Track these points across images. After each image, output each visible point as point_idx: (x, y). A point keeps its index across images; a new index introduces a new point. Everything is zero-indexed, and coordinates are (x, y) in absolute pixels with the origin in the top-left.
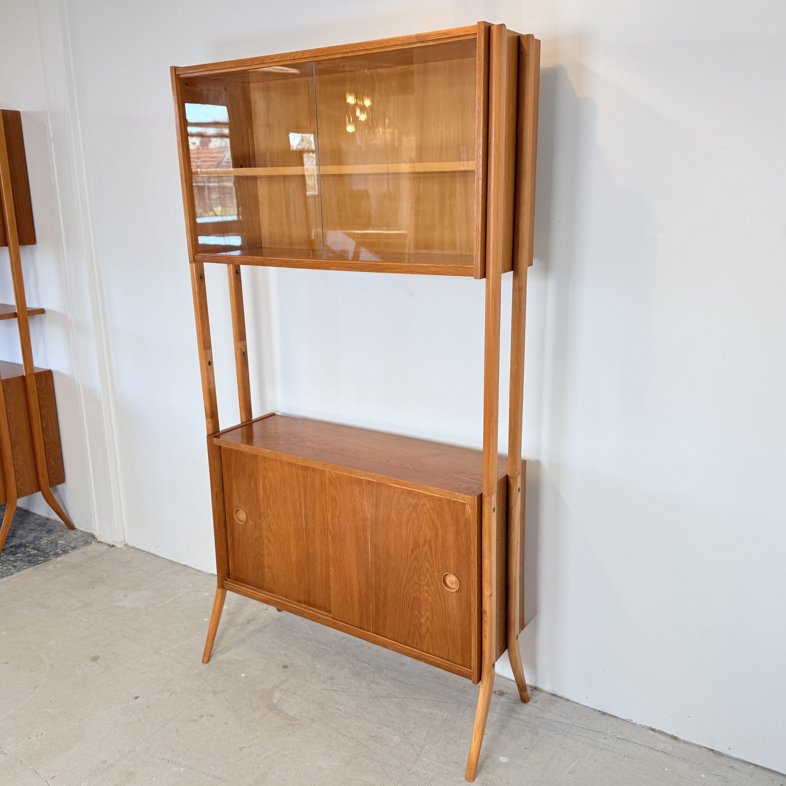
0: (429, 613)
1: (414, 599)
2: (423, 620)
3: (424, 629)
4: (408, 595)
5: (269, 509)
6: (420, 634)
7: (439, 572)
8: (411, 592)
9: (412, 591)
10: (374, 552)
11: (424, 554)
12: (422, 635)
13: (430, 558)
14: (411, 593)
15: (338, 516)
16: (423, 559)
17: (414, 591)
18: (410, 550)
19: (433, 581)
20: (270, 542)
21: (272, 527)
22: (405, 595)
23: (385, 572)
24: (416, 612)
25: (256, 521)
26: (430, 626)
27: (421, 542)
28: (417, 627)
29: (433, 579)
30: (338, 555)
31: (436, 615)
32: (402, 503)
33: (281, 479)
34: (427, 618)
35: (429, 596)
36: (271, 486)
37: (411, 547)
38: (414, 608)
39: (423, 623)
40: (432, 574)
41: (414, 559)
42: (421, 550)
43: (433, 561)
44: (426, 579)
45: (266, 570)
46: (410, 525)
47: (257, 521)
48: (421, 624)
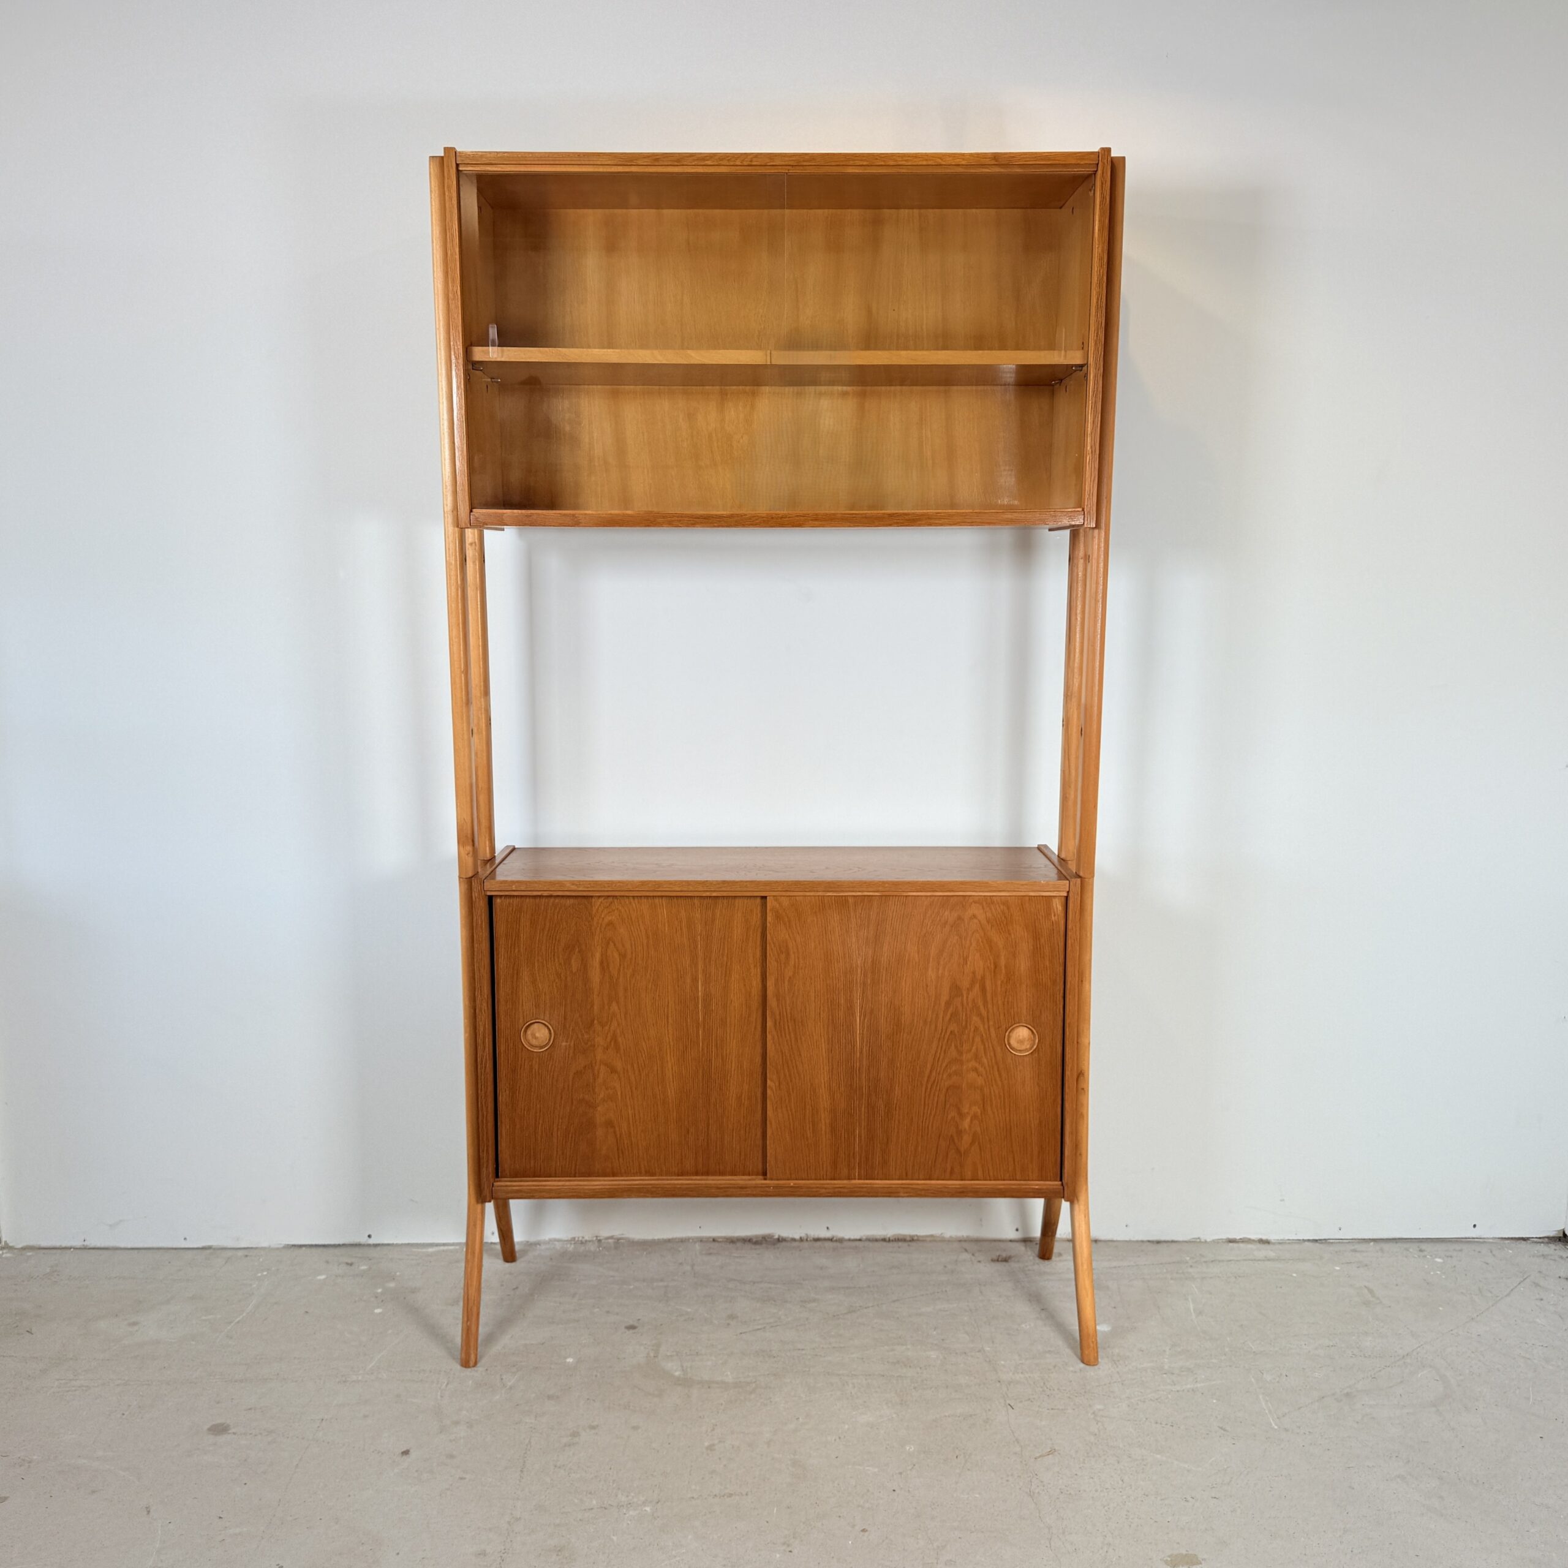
0: (977, 1107)
1: (947, 1090)
2: (966, 1124)
3: (967, 1139)
4: (937, 1086)
5: (614, 1004)
6: (958, 1151)
7: (999, 1028)
8: (942, 1079)
9: (945, 1076)
10: (867, 1027)
11: (970, 1004)
12: (962, 1150)
13: (982, 1007)
14: (943, 1081)
15: (790, 978)
16: (968, 1013)
17: (950, 1075)
18: (943, 1004)
19: (987, 1046)
20: (613, 1070)
21: (620, 1040)
22: (931, 1089)
23: (890, 1057)
24: (953, 1113)
25: (580, 1036)
26: (978, 1129)
27: (965, 984)
28: (953, 1140)
29: (987, 1044)
30: (787, 1051)
31: (991, 1106)
32: (929, 924)
33: (648, 937)
34: (975, 1117)
35: (979, 1076)
36: (623, 956)
37: (945, 998)
38: (948, 1106)
39: (965, 1129)
40: (986, 1034)
41: (950, 1019)
42: (965, 998)
43: (988, 1012)
44: (974, 1048)
45: (600, 1132)
46: (945, 959)
47: (582, 1035)
48: (960, 1133)
